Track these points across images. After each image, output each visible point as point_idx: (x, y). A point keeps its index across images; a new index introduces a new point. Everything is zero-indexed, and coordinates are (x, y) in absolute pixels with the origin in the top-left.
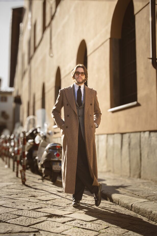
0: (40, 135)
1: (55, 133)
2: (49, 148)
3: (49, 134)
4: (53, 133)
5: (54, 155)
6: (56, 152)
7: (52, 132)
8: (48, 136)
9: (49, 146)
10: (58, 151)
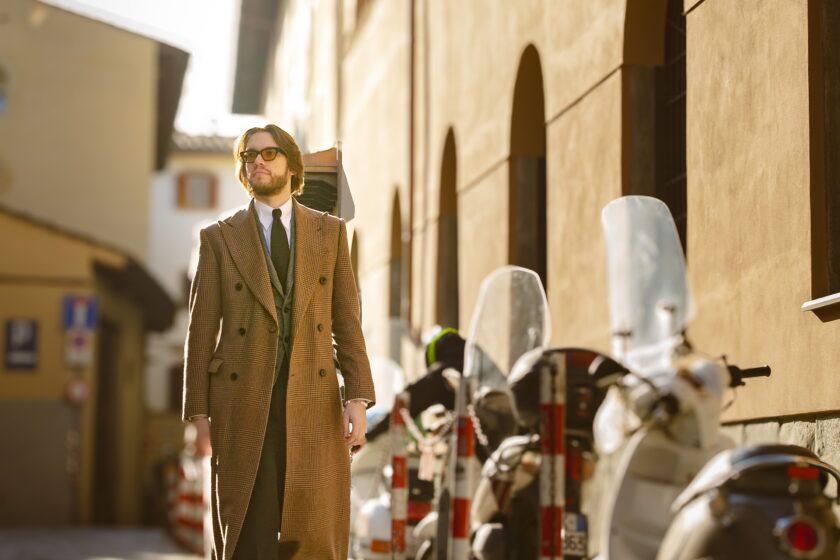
0: (623, 388)
1: (737, 376)
2: (729, 487)
3: (695, 381)
4: (726, 378)
5: (776, 541)
6: (788, 513)
7: (711, 370)
8: (687, 396)
9: (718, 469)
10: (798, 507)
